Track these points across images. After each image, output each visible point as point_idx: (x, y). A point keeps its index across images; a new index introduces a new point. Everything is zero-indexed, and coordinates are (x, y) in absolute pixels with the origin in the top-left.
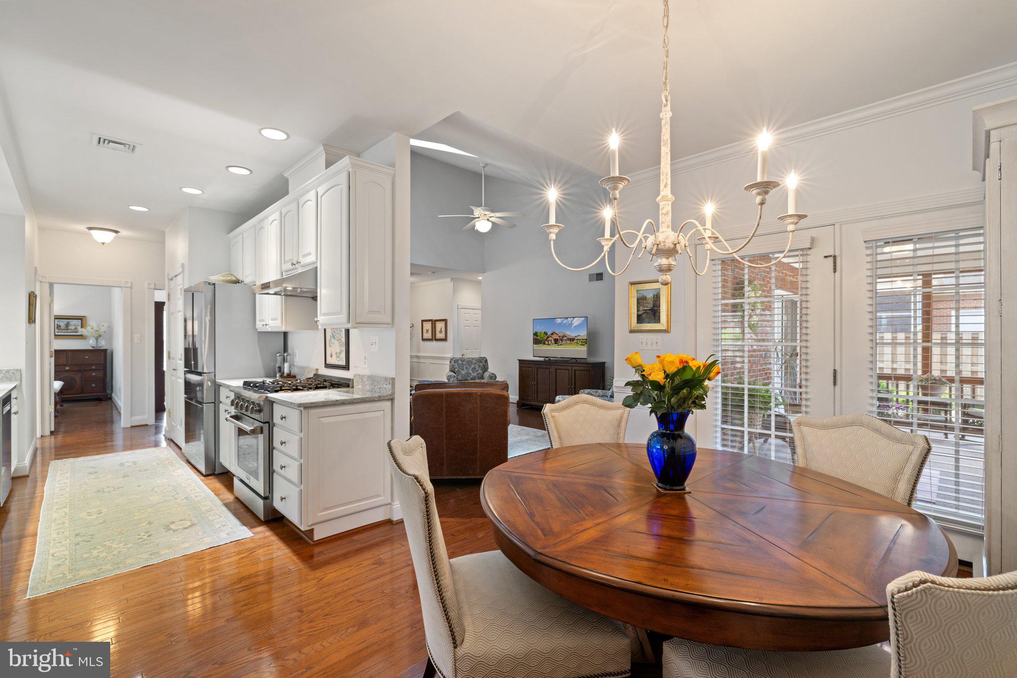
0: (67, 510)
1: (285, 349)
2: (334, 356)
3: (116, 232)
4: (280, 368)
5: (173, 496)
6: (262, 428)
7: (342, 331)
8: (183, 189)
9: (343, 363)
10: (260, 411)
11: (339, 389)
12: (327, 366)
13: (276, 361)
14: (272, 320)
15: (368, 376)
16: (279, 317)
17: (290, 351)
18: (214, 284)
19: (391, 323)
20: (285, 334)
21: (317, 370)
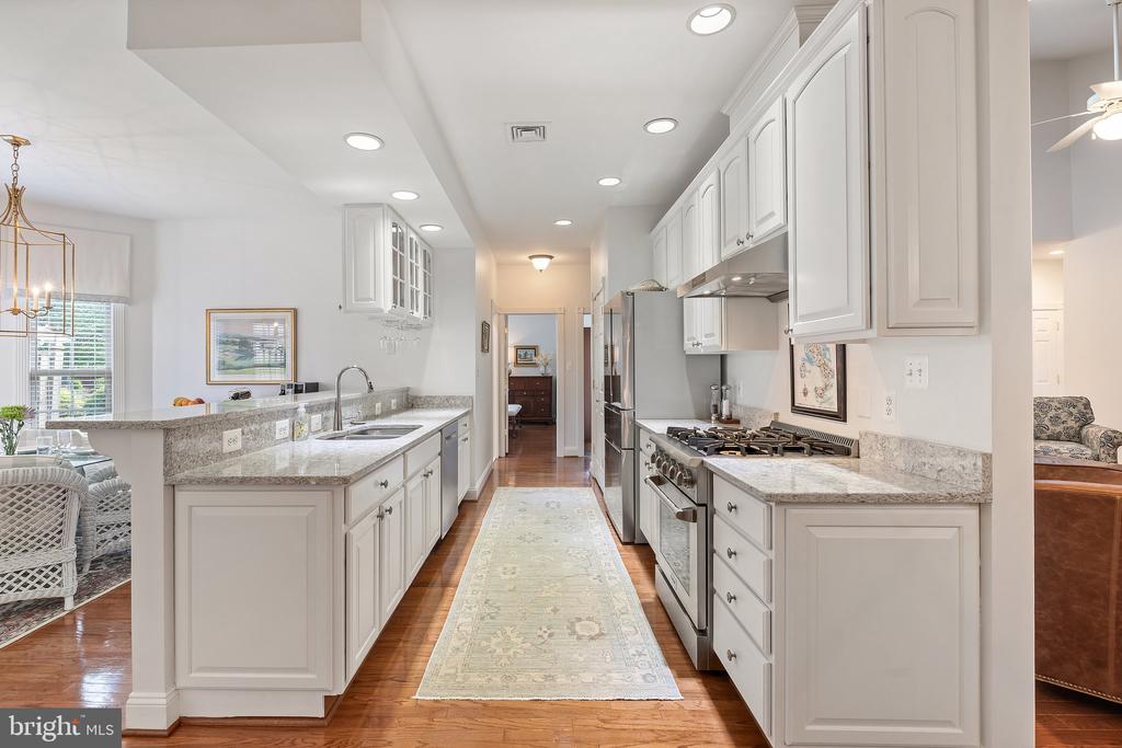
0: (489, 556)
1: (723, 381)
2: (811, 394)
3: (551, 257)
4: (716, 406)
5: (586, 568)
6: (695, 512)
7: (828, 349)
8: (601, 182)
9: (834, 408)
10: (692, 482)
11: (831, 459)
12: (796, 409)
13: (711, 397)
14: (706, 336)
15: (902, 440)
16: (717, 332)
17: (729, 382)
18: (633, 294)
19: (976, 323)
20: (723, 358)
21: (777, 414)
